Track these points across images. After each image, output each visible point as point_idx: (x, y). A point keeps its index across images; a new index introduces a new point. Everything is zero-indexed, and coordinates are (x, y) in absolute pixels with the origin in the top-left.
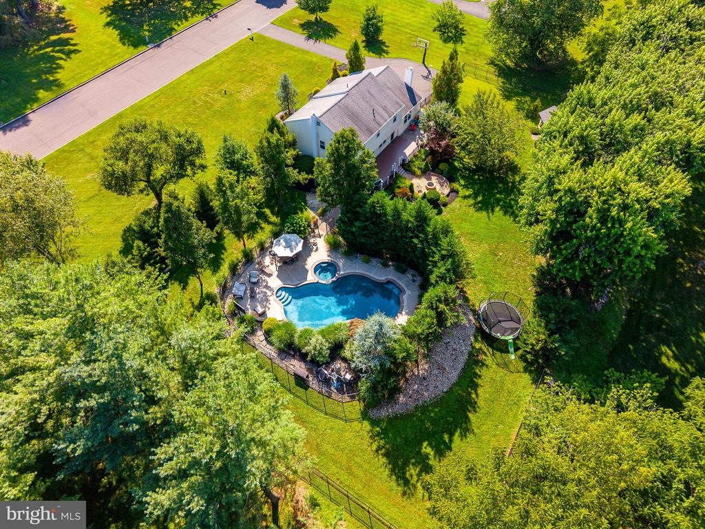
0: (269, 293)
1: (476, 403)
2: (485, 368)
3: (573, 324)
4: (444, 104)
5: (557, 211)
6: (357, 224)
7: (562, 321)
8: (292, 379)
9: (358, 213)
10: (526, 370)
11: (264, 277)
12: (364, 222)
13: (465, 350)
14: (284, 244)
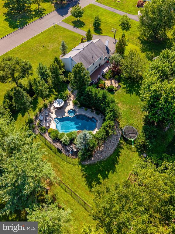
0: (51, 119)
1: (118, 161)
2: (123, 149)
3: (154, 136)
4: (118, 54)
5: (150, 97)
6: (82, 97)
7: (151, 135)
8: (56, 149)
9: (83, 93)
10: (137, 151)
11: (50, 114)
12: (85, 96)
13: (117, 143)
14: (57, 103)
